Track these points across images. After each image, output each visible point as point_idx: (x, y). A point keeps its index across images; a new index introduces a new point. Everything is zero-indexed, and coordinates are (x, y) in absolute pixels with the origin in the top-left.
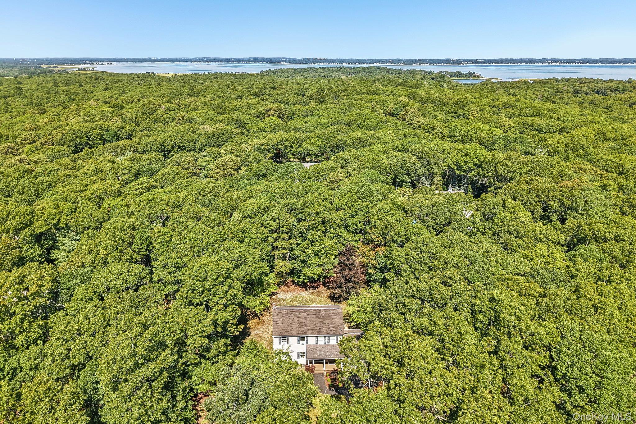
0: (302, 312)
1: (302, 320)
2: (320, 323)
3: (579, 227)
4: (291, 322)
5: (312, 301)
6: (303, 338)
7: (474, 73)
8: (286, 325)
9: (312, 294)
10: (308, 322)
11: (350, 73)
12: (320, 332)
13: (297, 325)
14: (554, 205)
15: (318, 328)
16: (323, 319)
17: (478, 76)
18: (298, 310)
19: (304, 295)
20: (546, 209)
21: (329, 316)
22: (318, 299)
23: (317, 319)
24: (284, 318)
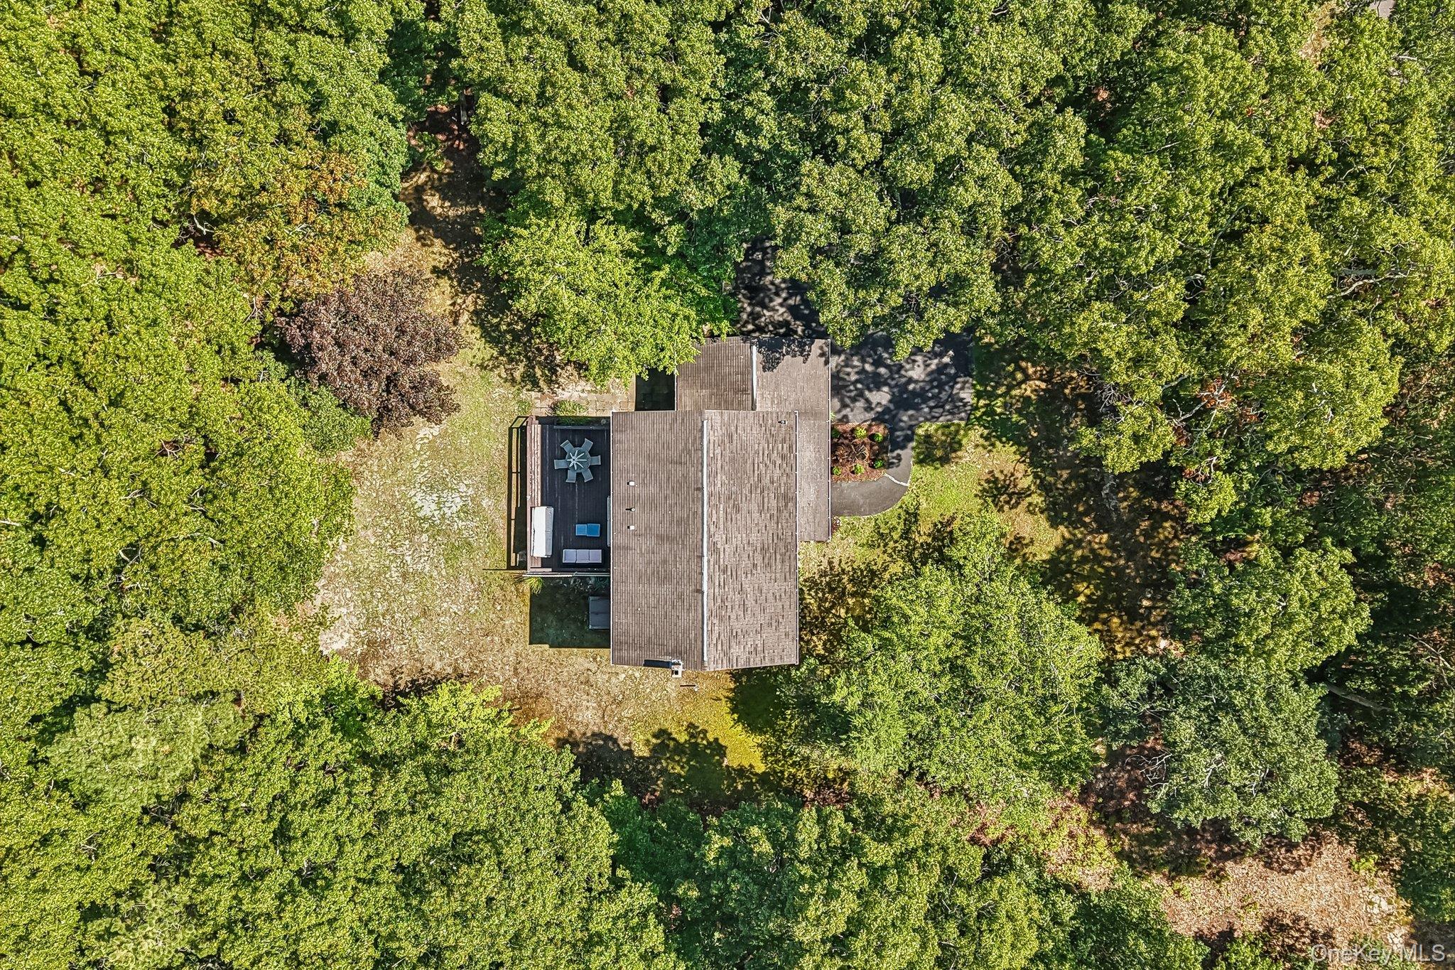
0: (717, 562)
1: (746, 563)
2: (756, 496)
4: (750, 602)
8: (762, 619)
10: (753, 538)
12: (785, 497)
13: (761, 576)
15: (774, 503)
16: (741, 486)
18: (711, 578)
21: (733, 460)
23: (744, 506)
24: (737, 626)
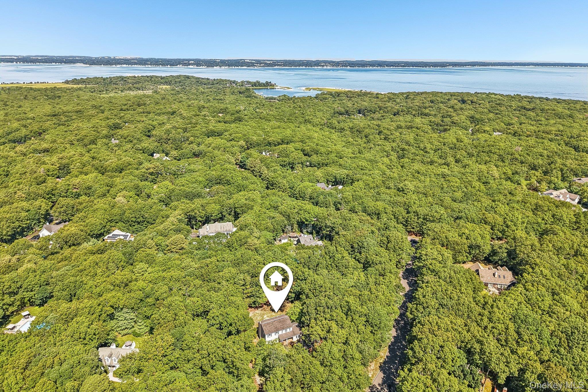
1: (274, 325)
3: (367, 257)
4: (270, 327)
5: (264, 314)
6: (277, 333)
7: (270, 82)
8: (269, 329)
9: (261, 310)
10: (277, 325)
11: (162, 83)
12: (283, 328)
13: (273, 328)
14: (356, 246)
16: (282, 322)
17: (273, 86)
18: (271, 322)
19: (258, 312)
20: (352, 247)
22: (266, 312)
23: (280, 323)
24: (267, 326)
